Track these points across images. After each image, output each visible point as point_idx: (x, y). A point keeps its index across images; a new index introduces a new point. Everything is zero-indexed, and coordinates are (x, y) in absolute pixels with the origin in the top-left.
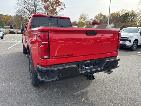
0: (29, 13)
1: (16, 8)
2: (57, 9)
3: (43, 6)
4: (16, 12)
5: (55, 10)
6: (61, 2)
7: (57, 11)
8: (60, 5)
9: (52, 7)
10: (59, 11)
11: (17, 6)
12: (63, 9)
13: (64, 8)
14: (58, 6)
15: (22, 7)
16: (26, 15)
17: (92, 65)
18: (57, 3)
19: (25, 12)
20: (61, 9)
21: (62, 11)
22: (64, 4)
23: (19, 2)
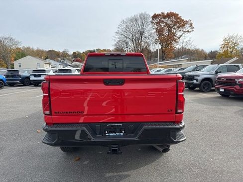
0: (132, 45)
1: (114, 39)
2: (177, 33)
3: (154, 31)
4: (116, 45)
5: (174, 34)
6: (185, 20)
7: (178, 36)
8: (183, 26)
9: (170, 31)
10: (181, 35)
11: (116, 36)
12: (188, 31)
13: (191, 30)
14: (179, 27)
15: (123, 36)
16: (127, 48)
17: (123, 132)
18: (178, 22)
19: (127, 43)
20: (185, 32)
21: (187, 34)
22: (191, 24)
23: (119, 29)
